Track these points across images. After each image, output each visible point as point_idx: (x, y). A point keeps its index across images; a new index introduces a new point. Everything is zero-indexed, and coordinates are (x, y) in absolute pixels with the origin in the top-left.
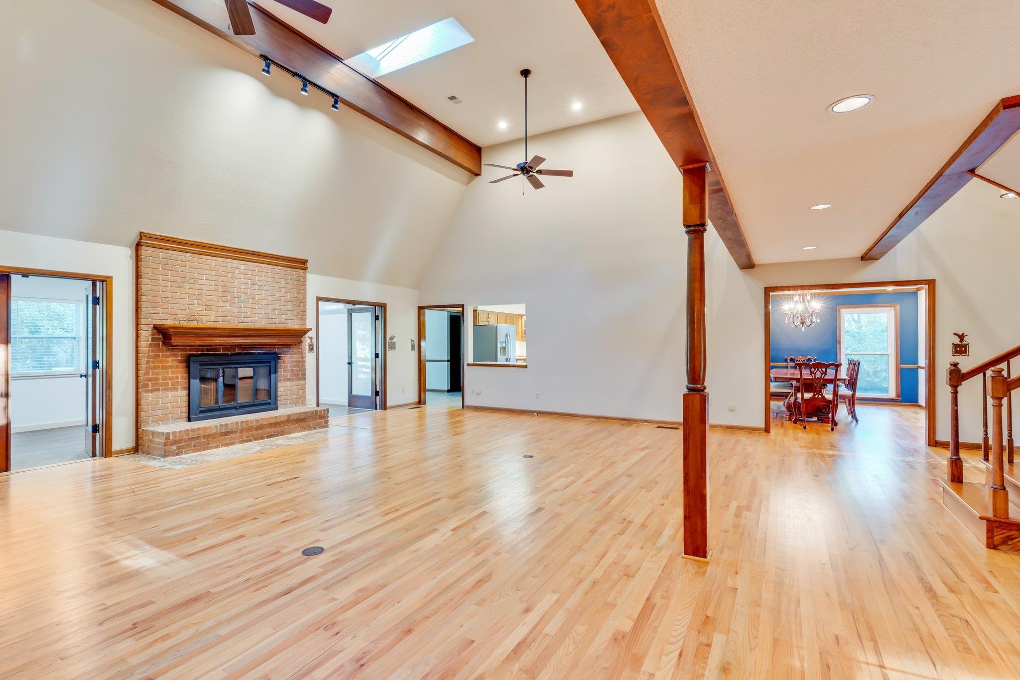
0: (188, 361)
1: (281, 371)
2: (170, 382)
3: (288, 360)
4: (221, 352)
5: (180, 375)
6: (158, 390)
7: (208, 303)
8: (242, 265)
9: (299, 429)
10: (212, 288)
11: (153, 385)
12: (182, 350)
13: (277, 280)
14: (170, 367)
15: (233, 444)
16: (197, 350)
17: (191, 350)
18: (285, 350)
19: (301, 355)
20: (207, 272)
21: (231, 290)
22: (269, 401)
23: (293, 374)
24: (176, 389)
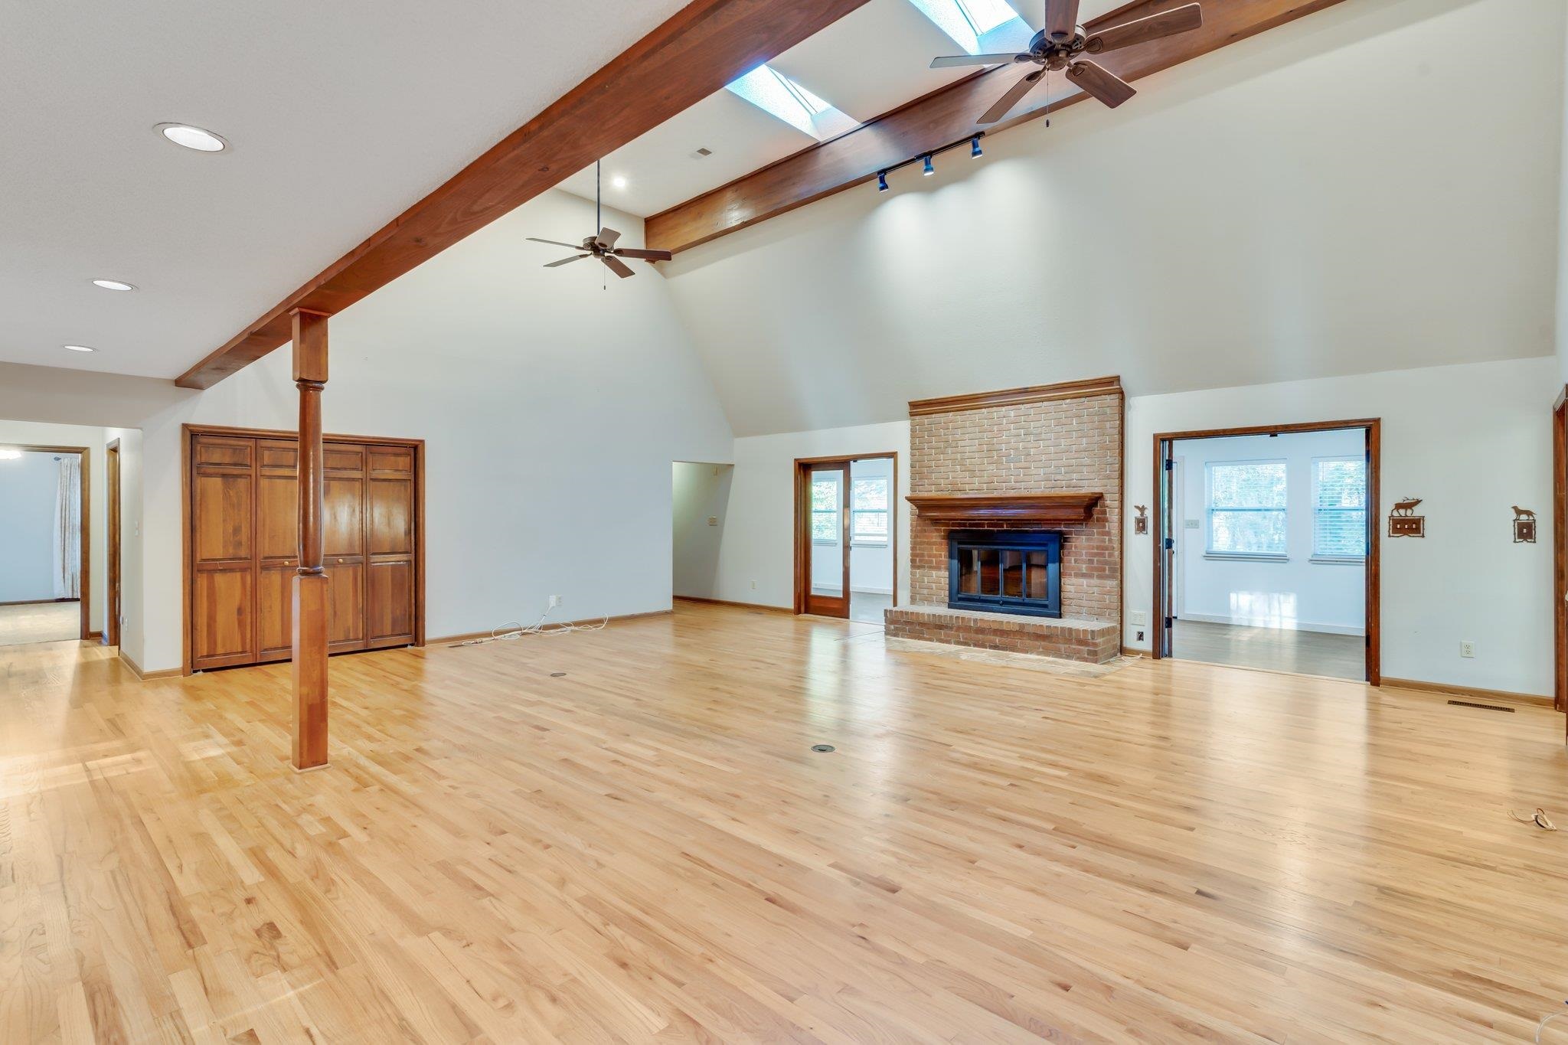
0: (951, 536)
1: (1070, 561)
2: (934, 560)
3: (1082, 544)
4: (986, 528)
5: (943, 553)
6: (924, 567)
7: (971, 467)
8: (1011, 412)
9: (1041, 650)
10: (974, 448)
11: (920, 561)
12: (947, 525)
13: (1064, 420)
14: (934, 543)
15: (948, 642)
16: (960, 525)
17: (953, 525)
18: (1078, 528)
19: (1107, 538)
20: (970, 430)
21: (997, 447)
22: (1046, 603)
23: (1092, 567)
24: (938, 568)
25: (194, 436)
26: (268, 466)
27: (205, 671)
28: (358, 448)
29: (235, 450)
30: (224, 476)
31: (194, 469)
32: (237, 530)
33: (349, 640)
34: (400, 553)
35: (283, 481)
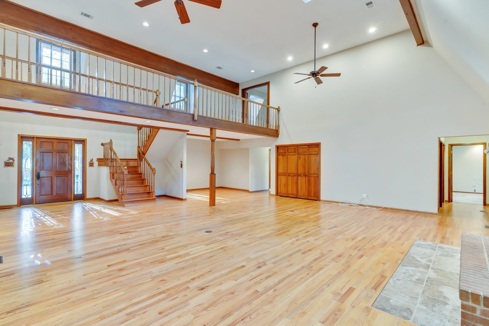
25: (278, 147)
26: (289, 152)
27: (280, 196)
28: (306, 146)
29: (284, 149)
30: (283, 155)
31: (278, 154)
32: (284, 167)
33: (304, 196)
34: (316, 174)
35: (292, 156)
